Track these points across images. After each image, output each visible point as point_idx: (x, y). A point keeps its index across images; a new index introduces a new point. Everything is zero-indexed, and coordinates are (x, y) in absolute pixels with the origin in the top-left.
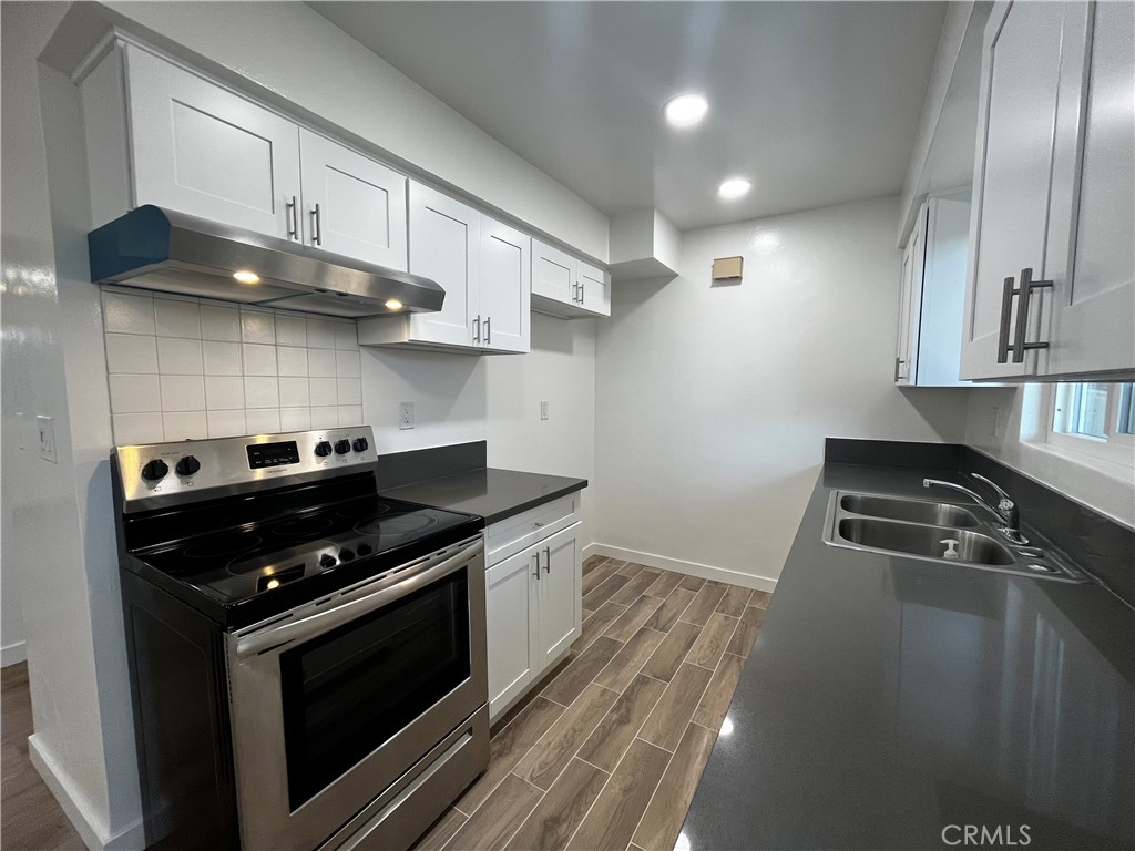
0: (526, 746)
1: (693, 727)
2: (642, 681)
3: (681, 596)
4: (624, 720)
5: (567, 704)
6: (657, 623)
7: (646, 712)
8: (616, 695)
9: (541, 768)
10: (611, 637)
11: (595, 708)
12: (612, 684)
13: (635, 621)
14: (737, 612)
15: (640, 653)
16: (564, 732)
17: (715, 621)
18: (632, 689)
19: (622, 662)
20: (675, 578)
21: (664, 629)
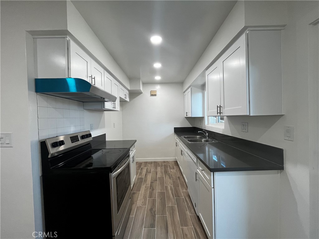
0: (137, 201)
1: (166, 187)
2: (152, 183)
3: (149, 166)
4: (153, 190)
5: (139, 191)
6: (148, 172)
7: (156, 187)
8: (148, 187)
9: (142, 203)
10: (140, 177)
11: (146, 190)
12: (146, 185)
13: (143, 173)
14: (162, 166)
15: (148, 178)
16: (142, 196)
17: (159, 169)
18: (151, 184)
19: (146, 181)
20: (146, 163)
21: (150, 172)
